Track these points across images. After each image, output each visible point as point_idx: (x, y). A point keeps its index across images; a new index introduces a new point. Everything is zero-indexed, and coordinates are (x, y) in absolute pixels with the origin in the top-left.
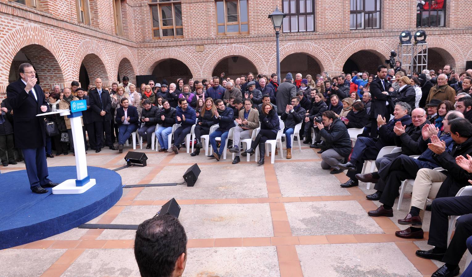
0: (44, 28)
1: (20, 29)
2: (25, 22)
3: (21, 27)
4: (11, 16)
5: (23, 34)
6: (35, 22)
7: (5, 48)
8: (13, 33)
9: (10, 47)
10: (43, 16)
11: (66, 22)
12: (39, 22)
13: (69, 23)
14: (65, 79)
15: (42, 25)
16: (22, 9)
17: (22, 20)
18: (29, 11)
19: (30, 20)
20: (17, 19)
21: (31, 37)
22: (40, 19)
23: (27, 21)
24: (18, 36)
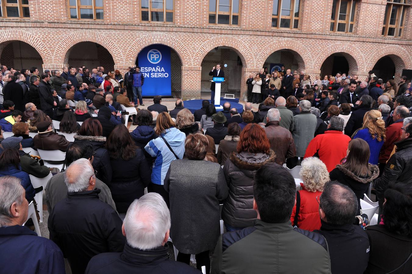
0: (294, 40)
1: (276, 42)
2: (280, 38)
3: (277, 41)
4: (272, 36)
5: (277, 44)
6: (288, 37)
7: (265, 52)
8: (271, 45)
9: (268, 51)
10: (294, 33)
11: (315, 34)
12: (291, 37)
13: (318, 34)
14: (306, 67)
15: (293, 38)
16: (278, 32)
17: (279, 37)
18: (284, 32)
19: (284, 37)
20: (275, 37)
21: (283, 45)
22: (292, 35)
23: (282, 38)
24: (274, 45)
